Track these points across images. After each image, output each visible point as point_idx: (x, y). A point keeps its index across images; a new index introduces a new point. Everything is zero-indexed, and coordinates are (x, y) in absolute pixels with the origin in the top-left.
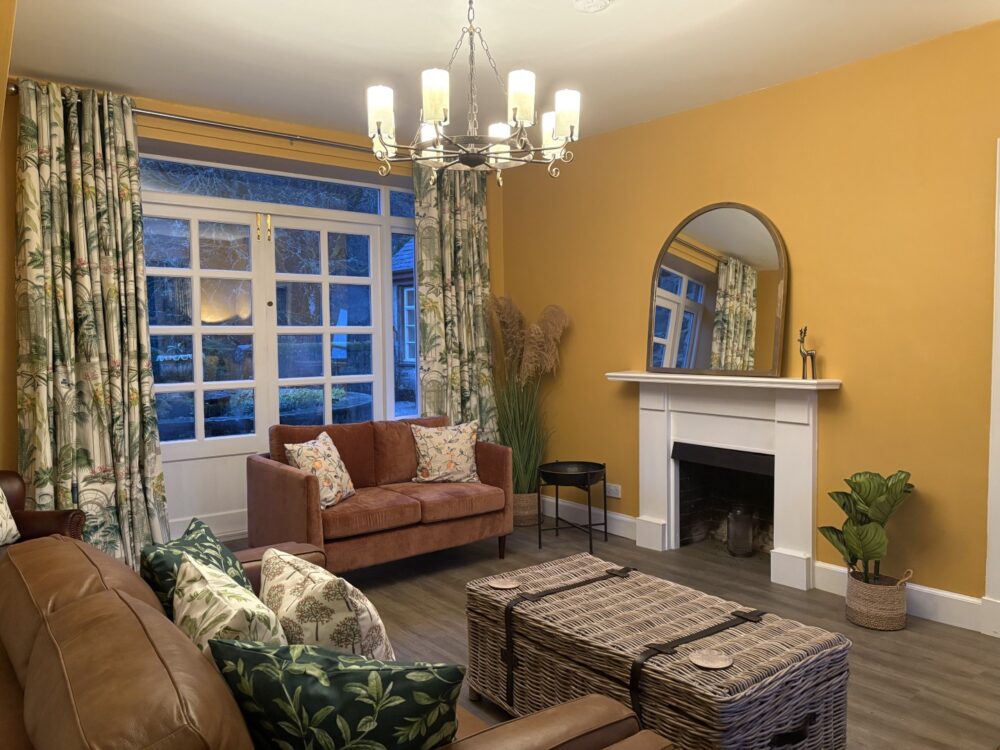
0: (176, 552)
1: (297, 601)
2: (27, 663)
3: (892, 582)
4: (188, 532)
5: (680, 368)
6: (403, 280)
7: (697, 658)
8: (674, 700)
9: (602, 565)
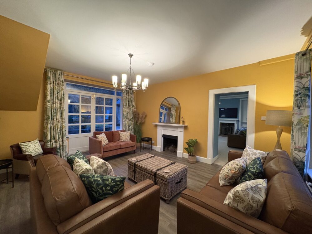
0: (74, 157)
1: (97, 165)
2: (43, 180)
3: (194, 156)
4: (77, 153)
5: (164, 123)
6: (118, 105)
7: (165, 171)
8: (161, 178)
9: (151, 155)
